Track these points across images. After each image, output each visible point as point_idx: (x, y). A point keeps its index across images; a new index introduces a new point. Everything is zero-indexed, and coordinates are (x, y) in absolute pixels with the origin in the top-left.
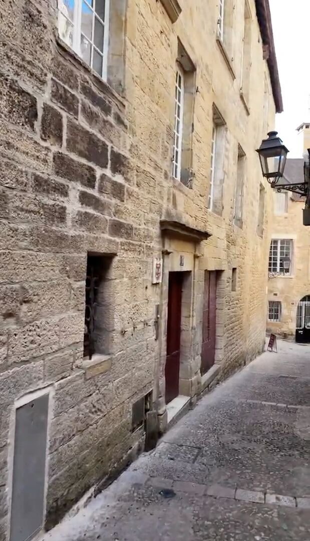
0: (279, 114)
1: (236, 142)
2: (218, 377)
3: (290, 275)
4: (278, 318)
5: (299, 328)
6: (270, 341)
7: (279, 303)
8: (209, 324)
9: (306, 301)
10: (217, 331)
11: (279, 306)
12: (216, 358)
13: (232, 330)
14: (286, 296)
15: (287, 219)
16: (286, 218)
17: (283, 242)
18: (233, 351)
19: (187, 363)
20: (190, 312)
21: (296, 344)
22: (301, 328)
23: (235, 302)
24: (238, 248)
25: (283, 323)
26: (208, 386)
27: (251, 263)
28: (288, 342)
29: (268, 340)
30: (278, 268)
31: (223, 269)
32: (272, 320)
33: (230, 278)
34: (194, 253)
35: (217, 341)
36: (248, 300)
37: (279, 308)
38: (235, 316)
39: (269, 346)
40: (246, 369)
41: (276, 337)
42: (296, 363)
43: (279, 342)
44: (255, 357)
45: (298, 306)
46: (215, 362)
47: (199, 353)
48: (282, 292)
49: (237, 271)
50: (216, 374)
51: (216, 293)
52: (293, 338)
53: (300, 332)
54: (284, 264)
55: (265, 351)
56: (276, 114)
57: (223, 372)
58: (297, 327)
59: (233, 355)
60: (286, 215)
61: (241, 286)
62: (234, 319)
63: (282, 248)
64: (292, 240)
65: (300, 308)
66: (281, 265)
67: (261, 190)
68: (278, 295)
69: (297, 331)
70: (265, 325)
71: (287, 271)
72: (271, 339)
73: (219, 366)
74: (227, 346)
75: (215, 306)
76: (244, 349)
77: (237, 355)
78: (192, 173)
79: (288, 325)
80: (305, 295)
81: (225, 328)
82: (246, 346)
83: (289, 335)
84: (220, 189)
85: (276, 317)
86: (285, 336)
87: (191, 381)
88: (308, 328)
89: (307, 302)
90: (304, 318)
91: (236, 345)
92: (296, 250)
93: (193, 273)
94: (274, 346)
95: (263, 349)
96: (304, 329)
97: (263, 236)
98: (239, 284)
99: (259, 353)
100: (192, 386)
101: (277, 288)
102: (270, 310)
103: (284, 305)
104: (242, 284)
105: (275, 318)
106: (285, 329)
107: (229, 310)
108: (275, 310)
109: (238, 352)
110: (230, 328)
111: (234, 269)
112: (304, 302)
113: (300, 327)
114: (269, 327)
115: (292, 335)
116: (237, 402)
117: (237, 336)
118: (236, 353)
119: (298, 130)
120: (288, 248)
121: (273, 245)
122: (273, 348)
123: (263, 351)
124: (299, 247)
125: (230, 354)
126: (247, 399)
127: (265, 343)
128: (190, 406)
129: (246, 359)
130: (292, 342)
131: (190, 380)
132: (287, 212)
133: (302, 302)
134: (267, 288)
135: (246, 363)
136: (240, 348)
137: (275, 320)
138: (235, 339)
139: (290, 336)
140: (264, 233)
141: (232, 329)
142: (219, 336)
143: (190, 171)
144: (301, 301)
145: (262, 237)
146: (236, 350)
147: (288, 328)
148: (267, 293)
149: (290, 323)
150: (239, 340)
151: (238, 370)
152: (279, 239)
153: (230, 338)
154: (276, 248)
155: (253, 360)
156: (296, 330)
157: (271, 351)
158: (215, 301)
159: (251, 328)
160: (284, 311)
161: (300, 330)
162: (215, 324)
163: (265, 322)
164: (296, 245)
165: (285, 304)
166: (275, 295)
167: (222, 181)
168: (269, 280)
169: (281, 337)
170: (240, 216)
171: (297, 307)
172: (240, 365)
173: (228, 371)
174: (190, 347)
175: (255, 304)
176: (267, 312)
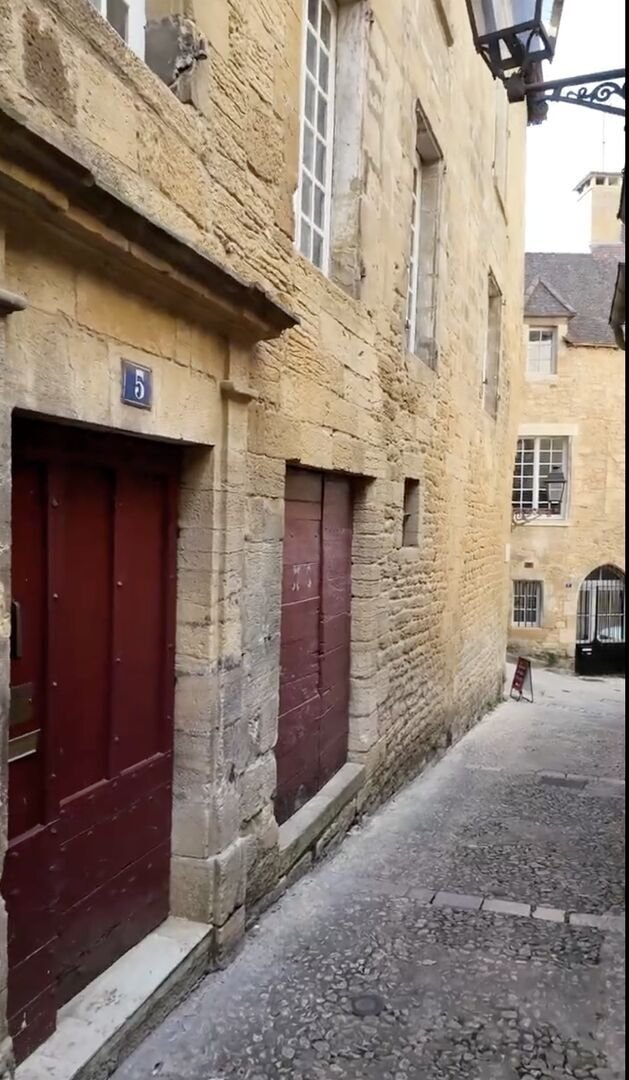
0: (536, 126)
1: (408, 91)
2: (357, 803)
3: (564, 519)
4: (534, 620)
5: (582, 642)
6: (517, 674)
7: (537, 585)
8: (321, 641)
9: (598, 579)
10: (354, 664)
11: (538, 592)
12: (352, 745)
13: (406, 657)
14: (555, 568)
15: (555, 390)
16: (553, 386)
17: (546, 443)
18: (412, 715)
19: (199, 799)
20: (208, 605)
21: (576, 678)
22: (588, 642)
23: (416, 577)
24: (422, 423)
25: (547, 631)
26: (312, 847)
27: (464, 475)
28: (558, 673)
29: (511, 670)
30: (536, 502)
31: (367, 472)
32: (522, 624)
33: (395, 507)
34: (219, 376)
35: (354, 692)
36: (457, 572)
37: (537, 597)
38: (417, 617)
39: (514, 686)
40: (453, 757)
41: (529, 662)
42: (580, 733)
43: (538, 676)
44: (479, 719)
45: (581, 592)
46: (350, 754)
47: (263, 747)
48: (545, 560)
49: (421, 488)
50: (348, 794)
51: (349, 545)
52: (568, 665)
53: (584, 650)
54: (550, 493)
55: (505, 700)
56: (528, 128)
57: (376, 782)
58: (579, 637)
59: (413, 728)
60: (554, 378)
61: (436, 534)
62: (413, 623)
63: (544, 457)
64: (567, 437)
65: (584, 597)
66: (543, 496)
67: (491, 298)
68: (535, 565)
69: (579, 647)
70: (505, 636)
71: (555, 509)
72: (518, 669)
73: (360, 768)
74: (388, 704)
75: (348, 587)
76: (448, 704)
77: (423, 723)
78: (188, 38)
79: (558, 633)
80: (596, 567)
81: (381, 654)
82: (453, 693)
83: (560, 657)
84: (352, 210)
85: (532, 617)
86: (551, 660)
87: (217, 865)
88: (604, 641)
89: (600, 582)
90: (594, 618)
91: (422, 696)
92: (576, 461)
93: (217, 453)
94: (526, 684)
95: (499, 693)
96: (595, 644)
97: (499, 417)
98: (428, 526)
99: (490, 707)
100: (217, 884)
101: (534, 551)
102: (517, 602)
103: (547, 589)
104: (437, 530)
105: (528, 620)
106: (550, 644)
107: (394, 598)
108: (528, 599)
109: (430, 712)
110: (400, 652)
111: (411, 484)
112: (594, 582)
113: (586, 637)
114: (513, 640)
115: (567, 657)
116: (401, 905)
117: (423, 672)
118: (423, 718)
119: (580, 190)
120: (558, 457)
121: (523, 451)
122: (523, 691)
123: (500, 699)
124: (582, 455)
125: (399, 723)
126: (437, 889)
127: (504, 681)
128: (211, 957)
129: (452, 730)
130: (567, 673)
131: (211, 860)
132: (556, 373)
133: (589, 582)
134: (508, 547)
135: (454, 737)
136: (433, 702)
137: (529, 623)
138: (416, 681)
139: (562, 661)
140: (500, 409)
141: (406, 653)
142: (360, 678)
143: (184, 30)
144: (586, 579)
145: (495, 418)
146: (422, 709)
147: (558, 642)
148: (508, 559)
149: (561, 631)
150: (430, 684)
151: (427, 761)
152: (536, 437)
153: (396, 683)
154: (530, 458)
155: (473, 726)
156: (577, 645)
157: (518, 700)
158: (348, 571)
159: (467, 646)
160: (549, 604)
161: (586, 645)
162: (349, 640)
163: (505, 629)
164: (576, 449)
165: (552, 587)
166: (529, 565)
167: (360, 185)
168: (512, 528)
169: (543, 662)
170: (429, 334)
171: (577, 595)
172: (434, 749)
173: (395, 774)
174: (212, 738)
175: (478, 583)
176: (508, 605)
